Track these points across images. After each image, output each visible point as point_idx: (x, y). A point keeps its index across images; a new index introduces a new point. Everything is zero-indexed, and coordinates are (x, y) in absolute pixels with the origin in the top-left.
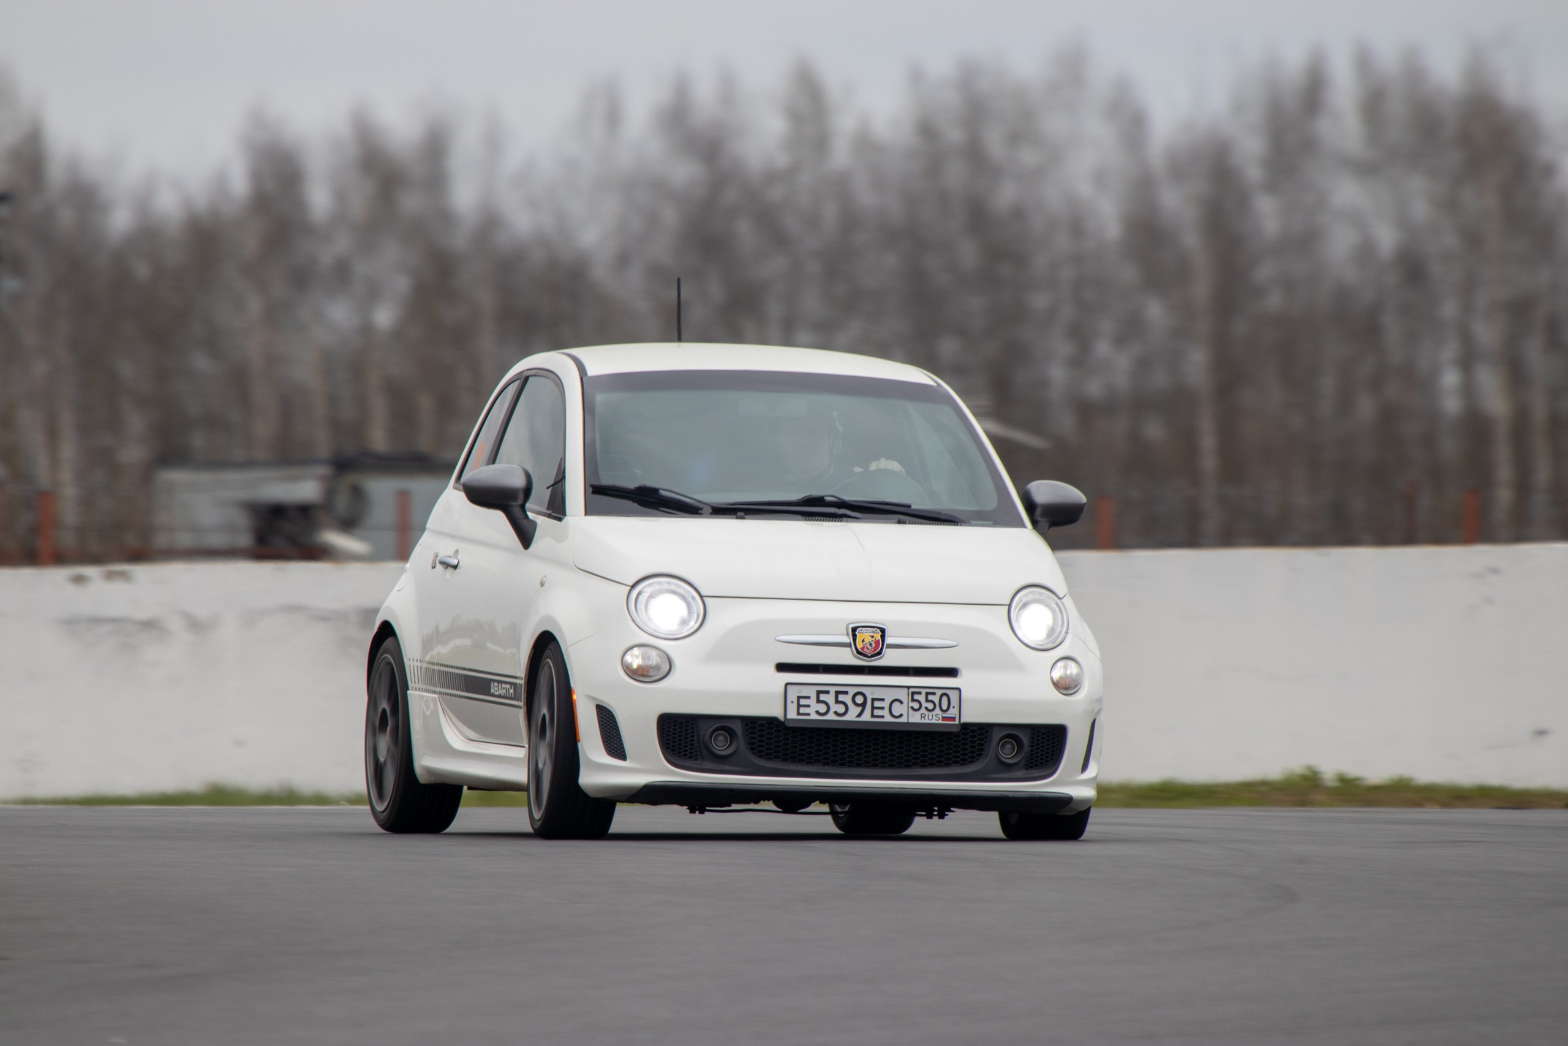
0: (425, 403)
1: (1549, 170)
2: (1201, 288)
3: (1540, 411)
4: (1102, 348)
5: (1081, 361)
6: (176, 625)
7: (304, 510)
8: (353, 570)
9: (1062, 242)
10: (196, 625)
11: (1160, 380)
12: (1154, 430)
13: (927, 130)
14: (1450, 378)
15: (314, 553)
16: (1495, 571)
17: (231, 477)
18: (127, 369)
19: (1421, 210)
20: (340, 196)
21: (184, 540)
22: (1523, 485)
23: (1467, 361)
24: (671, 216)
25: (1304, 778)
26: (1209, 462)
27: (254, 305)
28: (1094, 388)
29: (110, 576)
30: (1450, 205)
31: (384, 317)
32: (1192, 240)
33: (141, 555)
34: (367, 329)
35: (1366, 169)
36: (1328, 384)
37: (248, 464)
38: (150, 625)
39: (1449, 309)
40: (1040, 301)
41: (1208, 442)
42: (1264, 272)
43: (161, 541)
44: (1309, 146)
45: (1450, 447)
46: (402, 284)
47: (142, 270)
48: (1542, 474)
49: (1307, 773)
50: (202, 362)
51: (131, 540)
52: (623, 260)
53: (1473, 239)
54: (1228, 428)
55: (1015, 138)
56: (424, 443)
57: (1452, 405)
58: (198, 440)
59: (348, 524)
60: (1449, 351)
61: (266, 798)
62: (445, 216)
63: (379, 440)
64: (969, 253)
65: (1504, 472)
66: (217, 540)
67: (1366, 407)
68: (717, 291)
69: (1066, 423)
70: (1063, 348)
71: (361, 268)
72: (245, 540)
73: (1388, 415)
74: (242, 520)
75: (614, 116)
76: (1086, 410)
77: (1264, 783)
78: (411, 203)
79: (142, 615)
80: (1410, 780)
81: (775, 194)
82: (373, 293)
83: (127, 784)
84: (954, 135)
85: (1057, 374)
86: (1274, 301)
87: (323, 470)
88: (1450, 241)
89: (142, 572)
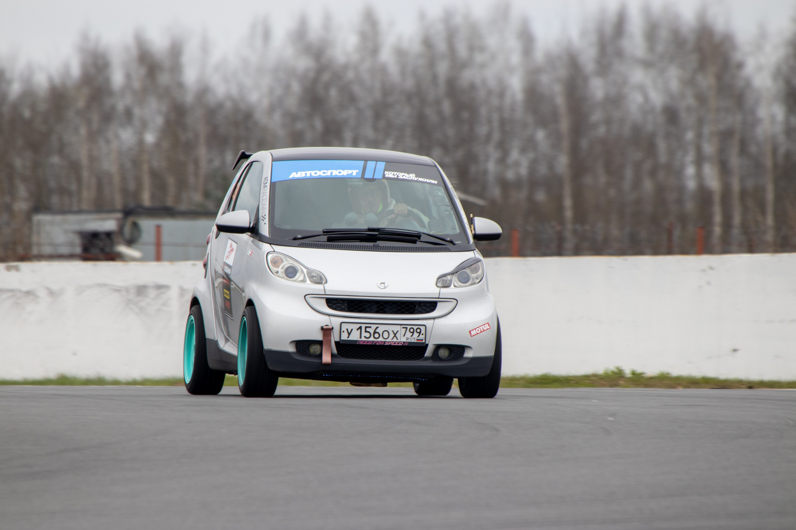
0: (171, 180)
1: (740, 65)
2: (564, 125)
3: (736, 186)
4: (515, 155)
5: (502, 161)
6: (42, 293)
7: (109, 234)
8: (132, 264)
9: (495, 101)
10: (51, 293)
11: (543, 170)
12: (541, 196)
13: (427, 43)
14: (690, 170)
15: (113, 257)
16: (711, 268)
17: (72, 218)
18: (18, 163)
19: (675, 85)
20: (128, 76)
21: (47, 250)
22: (727, 225)
23: (699, 162)
24: (296, 87)
25: (613, 372)
26: (569, 214)
27: (83, 131)
28: (510, 175)
29: (8, 269)
30: (689, 82)
31: (150, 138)
32: (560, 101)
33: (24, 258)
34: (141, 142)
35: (647, 64)
36: (629, 173)
37: (80, 212)
38: (28, 293)
39: (690, 135)
40: (482, 130)
41: (568, 202)
42: (596, 116)
43: (35, 251)
44: (620, 54)
45: (690, 206)
46: (159, 121)
47: (27, 113)
48: (737, 220)
49: (615, 370)
50: (55, 159)
51: (20, 250)
52: (272, 109)
53: (701, 99)
54: (578, 196)
55: (472, 48)
56: (170, 202)
57: (691, 184)
58: (55, 200)
59: (130, 242)
60: (690, 158)
61: (88, 382)
62: (181, 85)
63: (146, 199)
64: (447, 107)
65: (718, 218)
66: (64, 250)
67: (648, 185)
68: (318, 124)
69: (496, 192)
70: (494, 154)
71: (137, 111)
72: (78, 250)
73: (660, 190)
74: (77, 240)
75: (267, 35)
76: (505, 185)
77: (595, 375)
78: (164, 79)
79: (25, 288)
80: (668, 374)
81: (350, 75)
82: (144, 125)
83: (16, 374)
84: (441, 46)
85: (491, 166)
86: (602, 130)
87: (119, 215)
88: (691, 101)
89: (24, 266)
